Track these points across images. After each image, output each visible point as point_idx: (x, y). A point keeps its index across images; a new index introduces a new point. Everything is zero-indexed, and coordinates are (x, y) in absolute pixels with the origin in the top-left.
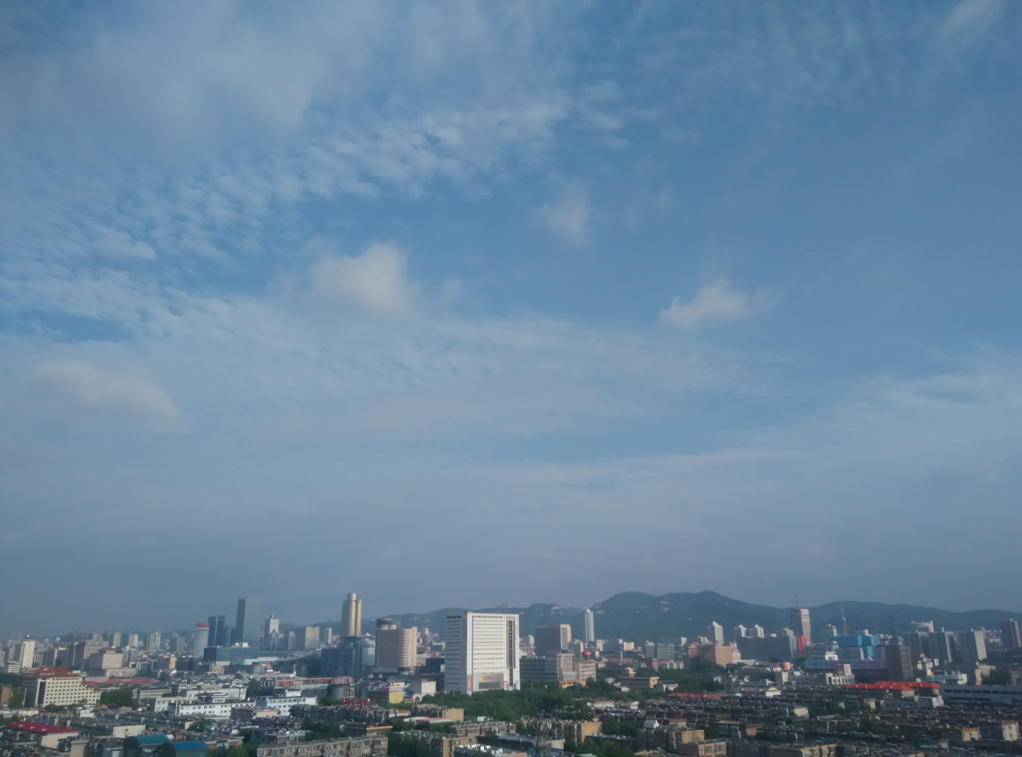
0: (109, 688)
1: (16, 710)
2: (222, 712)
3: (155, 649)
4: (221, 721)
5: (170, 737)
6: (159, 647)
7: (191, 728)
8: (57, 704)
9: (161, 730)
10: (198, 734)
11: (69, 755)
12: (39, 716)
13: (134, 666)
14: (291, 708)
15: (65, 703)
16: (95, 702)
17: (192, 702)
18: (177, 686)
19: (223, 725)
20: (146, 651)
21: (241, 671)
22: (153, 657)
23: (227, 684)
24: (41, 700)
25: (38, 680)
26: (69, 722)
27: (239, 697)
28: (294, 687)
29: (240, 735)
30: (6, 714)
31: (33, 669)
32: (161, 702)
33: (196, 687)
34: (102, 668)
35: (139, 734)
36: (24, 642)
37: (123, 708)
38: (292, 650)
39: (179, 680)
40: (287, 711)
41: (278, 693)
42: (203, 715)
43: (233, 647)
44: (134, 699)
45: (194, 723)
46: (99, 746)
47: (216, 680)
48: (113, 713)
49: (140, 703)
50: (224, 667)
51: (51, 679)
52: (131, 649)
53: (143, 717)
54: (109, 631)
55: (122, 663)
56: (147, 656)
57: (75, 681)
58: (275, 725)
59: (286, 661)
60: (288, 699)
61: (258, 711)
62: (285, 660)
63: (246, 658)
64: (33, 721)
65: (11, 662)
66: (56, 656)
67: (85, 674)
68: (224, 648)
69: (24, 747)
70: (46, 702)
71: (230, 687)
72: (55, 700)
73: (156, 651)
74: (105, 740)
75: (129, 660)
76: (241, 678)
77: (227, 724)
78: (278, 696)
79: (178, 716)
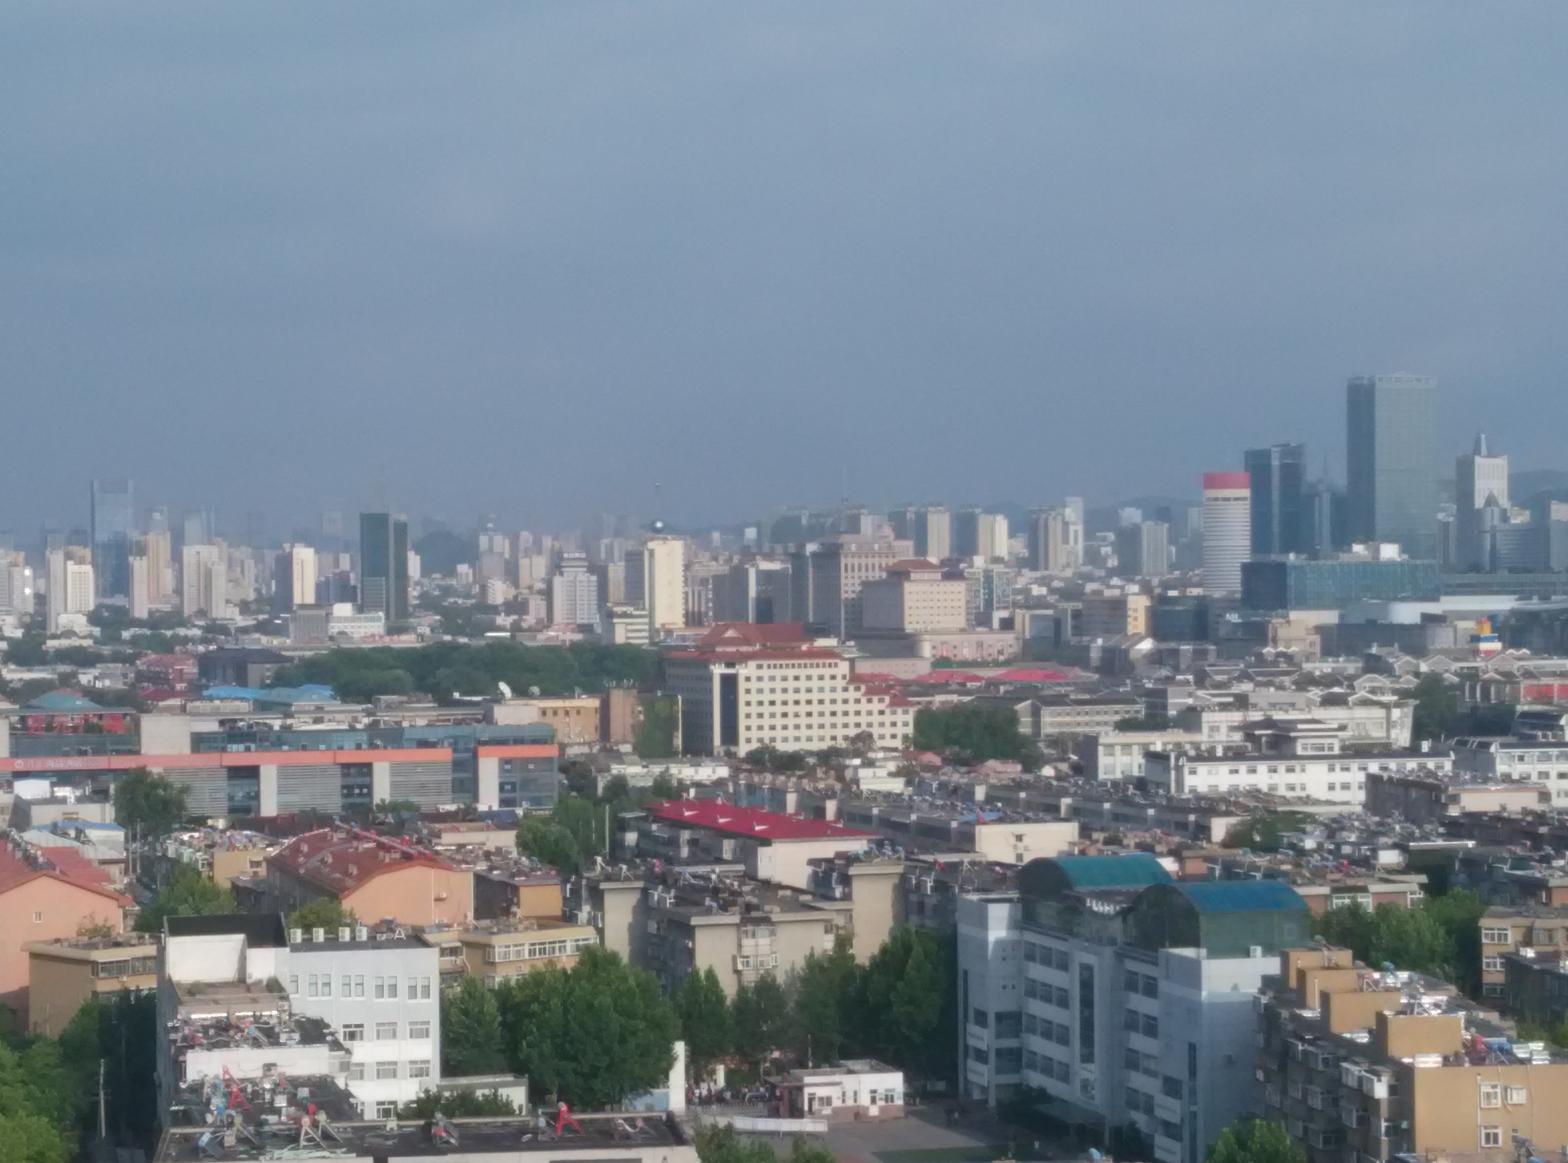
0: (939, 699)
1: (660, 763)
2: (1332, 787)
3: (1068, 565)
4: (1334, 820)
5: (1169, 864)
6: (1081, 561)
7: (1234, 840)
8: (781, 747)
10: (1262, 861)
11: (850, 910)
12: (736, 785)
13: (1007, 624)
15: (804, 746)
16: (898, 743)
17: (1227, 749)
18: (1162, 694)
19: (1345, 834)
20: (1039, 574)
21: (1381, 645)
22: (1067, 594)
23: (1337, 690)
24: (730, 733)
25: (712, 667)
26: (831, 807)
27: (1388, 737)
29: (1409, 868)
30: (634, 776)
31: (689, 633)
32: (1118, 749)
33: (1230, 699)
34: (903, 629)
35: (1061, 853)
36: (651, 545)
37: (994, 764)
39: (1164, 672)
41: (1533, 727)
42: (1266, 794)
43: (1344, 557)
44: (1025, 737)
45: (1242, 823)
46: (941, 886)
47: (1295, 677)
48: (964, 780)
49: (1046, 751)
50: (1320, 629)
51: (752, 664)
52: (991, 567)
53: (1065, 793)
54: (910, 505)
55: (968, 614)
56: (1044, 591)
57: (827, 672)
58: (1537, 841)
59: (1547, 611)
61: (1464, 790)
62: (1546, 606)
63: (1396, 599)
64: (719, 801)
65: (618, 610)
66: (753, 591)
67: (854, 650)
68: (1312, 563)
69: (709, 879)
70: (748, 741)
71: (1350, 703)
72: (772, 734)
73: (1074, 574)
74: (954, 867)
75: (989, 603)
76: (1386, 670)
77: (1358, 829)
78: (1535, 737)
79: (1184, 797)
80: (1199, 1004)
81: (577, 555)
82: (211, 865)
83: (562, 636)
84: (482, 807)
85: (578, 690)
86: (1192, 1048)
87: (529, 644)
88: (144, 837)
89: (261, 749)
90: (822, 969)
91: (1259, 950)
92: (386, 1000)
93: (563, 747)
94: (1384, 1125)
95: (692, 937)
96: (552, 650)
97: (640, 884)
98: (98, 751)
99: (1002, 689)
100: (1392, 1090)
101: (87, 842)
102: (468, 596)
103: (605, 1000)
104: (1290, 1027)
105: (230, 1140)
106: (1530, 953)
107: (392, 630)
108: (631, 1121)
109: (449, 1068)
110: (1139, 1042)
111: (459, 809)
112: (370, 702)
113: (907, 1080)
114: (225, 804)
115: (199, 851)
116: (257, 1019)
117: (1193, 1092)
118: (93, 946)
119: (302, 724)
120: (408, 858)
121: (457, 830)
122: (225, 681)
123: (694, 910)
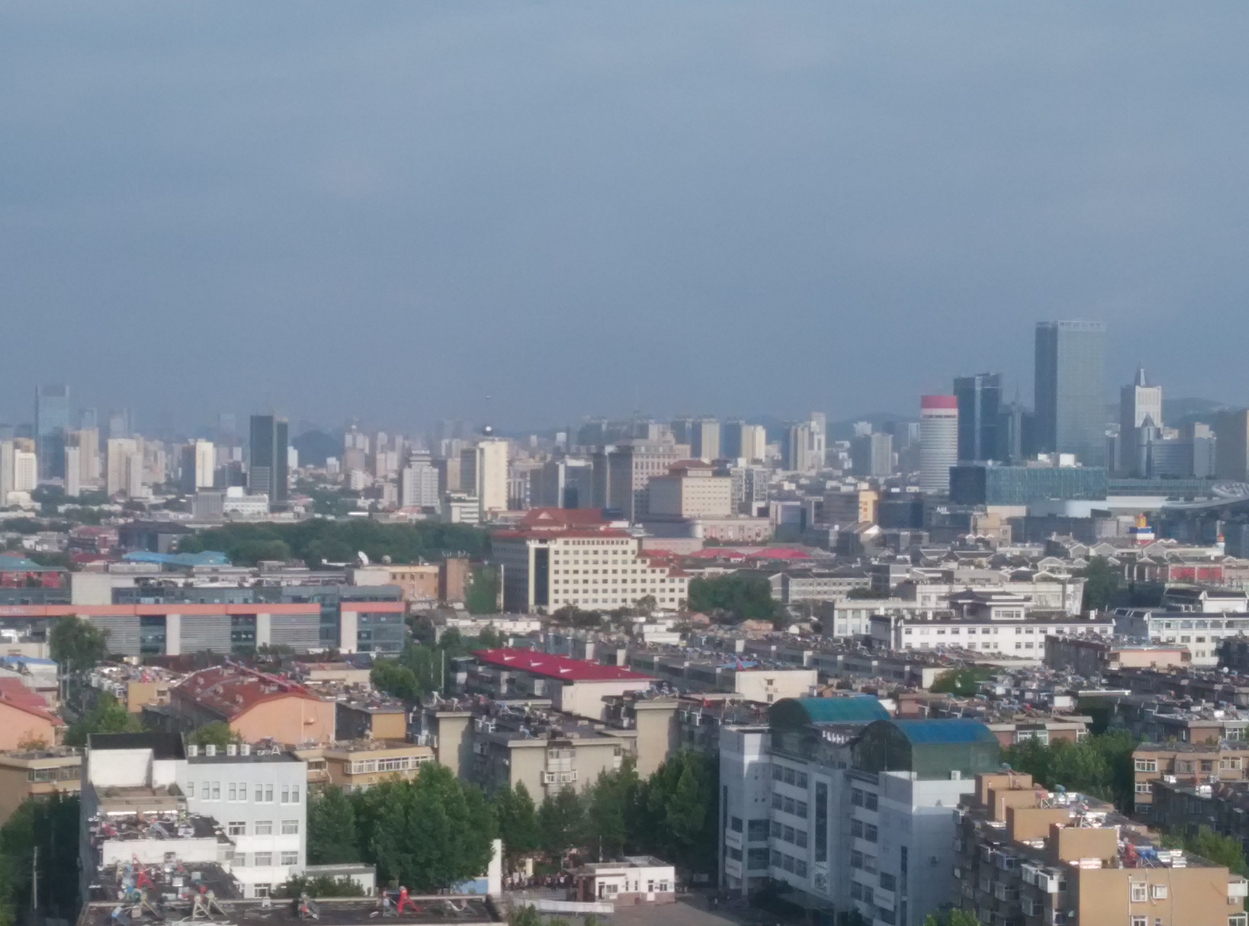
0: (708, 571)
1: (485, 618)
2: (1018, 646)
3: (813, 467)
4: (1020, 672)
5: (888, 705)
6: (823, 463)
7: (940, 686)
8: (583, 607)
9: (858, 685)
10: (963, 703)
11: (635, 737)
12: (546, 637)
13: (764, 513)
14: (1221, 645)
15: (600, 606)
16: (675, 606)
17: (936, 614)
18: (886, 570)
19: (1028, 683)
20: (790, 473)
21: (1060, 533)
22: (811, 489)
23: (1023, 569)
24: (542, 596)
25: (528, 543)
26: (621, 655)
27: (1063, 607)
28: (1224, 586)
29: (1078, 711)
30: (465, 628)
31: (512, 515)
32: (850, 613)
33: (940, 575)
34: (681, 515)
35: (803, 695)
36: (482, 445)
37: (750, 623)
38: (1209, 478)
39: (887, 553)
40: (1208, 654)
41: (1178, 601)
42: (967, 650)
43: (1031, 464)
44: (776, 602)
45: (946, 673)
46: (707, 720)
47: (991, 558)
48: (727, 636)
49: (793, 614)
50: (1012, 521)
51: (561, 541)
52: (752, 467)
53: (808, 648)
54: (689, 417)
55: (733, 504)
56: (793, 487)
57: (620, 548)
58: (1180, 691)
59: (1190, 509)
60: (1209, 620)
61: (1123, 650)
62: (1190, 506)
63: (1071, 498)
64: (532, 649)
65: (455, 496)
66: (562, 482)
67: (642, 531)
68: (1006, 468)
69: (523, 711)
70: (556, 601)
71: (1034, 580)
72: (575, 596)
73: (818, 474)
74: (718, 704)
75: (749, 496)
76: (1062, 553)
77: (1039, 679)
78: (1179, 609)
79: (901, 651)
80: (910, 816)
81: (423, 452)
82: (126, 693)
83: (409, 516)
84: (344, 651)
85: (421, 559)
86: (904, 850)
87: (383, 521)
88: (73, 670)
89: (168, 601)
90: (612, 784)
91: (958, 774)
92: (264, 803)
93: (408, 604)
94: (1055, 914)
95: (508, 757)
96: (401, 528)
97: (468, 714)
98: (39, 601)
99: (759, 564)
100: (1062, 886)
101: (27, 673)
102: (335, 483)
103: (439, 805)
104: (982, 835)
105: (137, 912)
106: (1172, 780)
107: (274, 509)
108: (457, 902)
109: (313, 858)
110: (862, 845)
111: (324, 653)
112: (255, 565)
113: (677, 873)
114: (139, 645)
115: (117, 682)
116: (160, 817)
117: (904, 887)
118: (31, 757)
119: (201, 582)
120: (283, 690)
121: (323, 669)
122: (140, 547)
123: (511, 735)
